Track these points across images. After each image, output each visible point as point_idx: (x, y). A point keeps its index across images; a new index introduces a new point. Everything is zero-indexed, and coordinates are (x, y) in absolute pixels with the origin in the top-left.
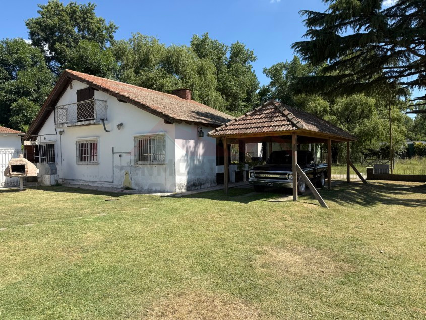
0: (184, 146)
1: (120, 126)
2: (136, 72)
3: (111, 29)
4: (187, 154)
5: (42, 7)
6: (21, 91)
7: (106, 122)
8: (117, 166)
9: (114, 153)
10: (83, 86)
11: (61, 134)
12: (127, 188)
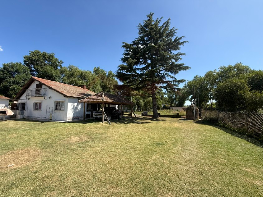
0: (72, 105)
1: (50, 98)
2: (68, 78)
3: (61, 63)
4: (73, 108)
5: (31, 52)
6: (16, 82)
7: (45, 96)
8: (48, 112)
9: (47, 107)
10: (38, 83)
11: (28, 100)
12: (51, 120)
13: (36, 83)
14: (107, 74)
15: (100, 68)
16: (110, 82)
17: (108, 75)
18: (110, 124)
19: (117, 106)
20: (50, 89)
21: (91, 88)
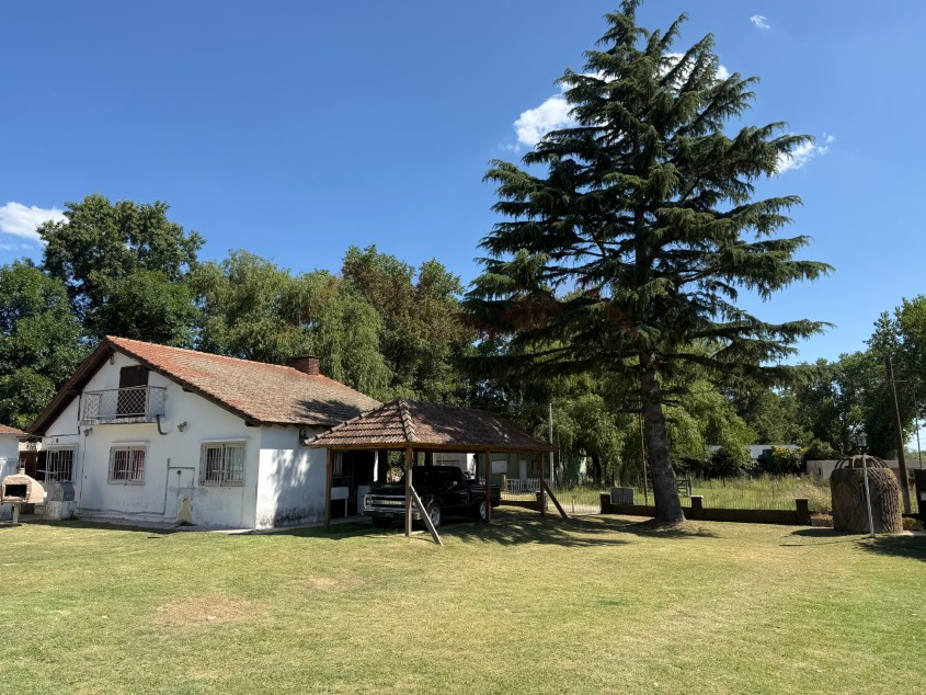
0: (274, 460)
1: (182, 427)
2: (230, 322)
3: (193, 244)
4: (278, 472)
5: (72, 206)
6: (21, 354)
7: (162, 419)
8: (172, 489)
9: (169, 468)
10: (132, 363)
11: (87, 435)
12: (184, 523)
13: (122, 361)
14: (415, 281)
15: (379, 252)
16: (430, 323)
17: (419, 286)
18: (437, 542)
19: (470, 457)
20: (186, 390)
21: (337, 368)
